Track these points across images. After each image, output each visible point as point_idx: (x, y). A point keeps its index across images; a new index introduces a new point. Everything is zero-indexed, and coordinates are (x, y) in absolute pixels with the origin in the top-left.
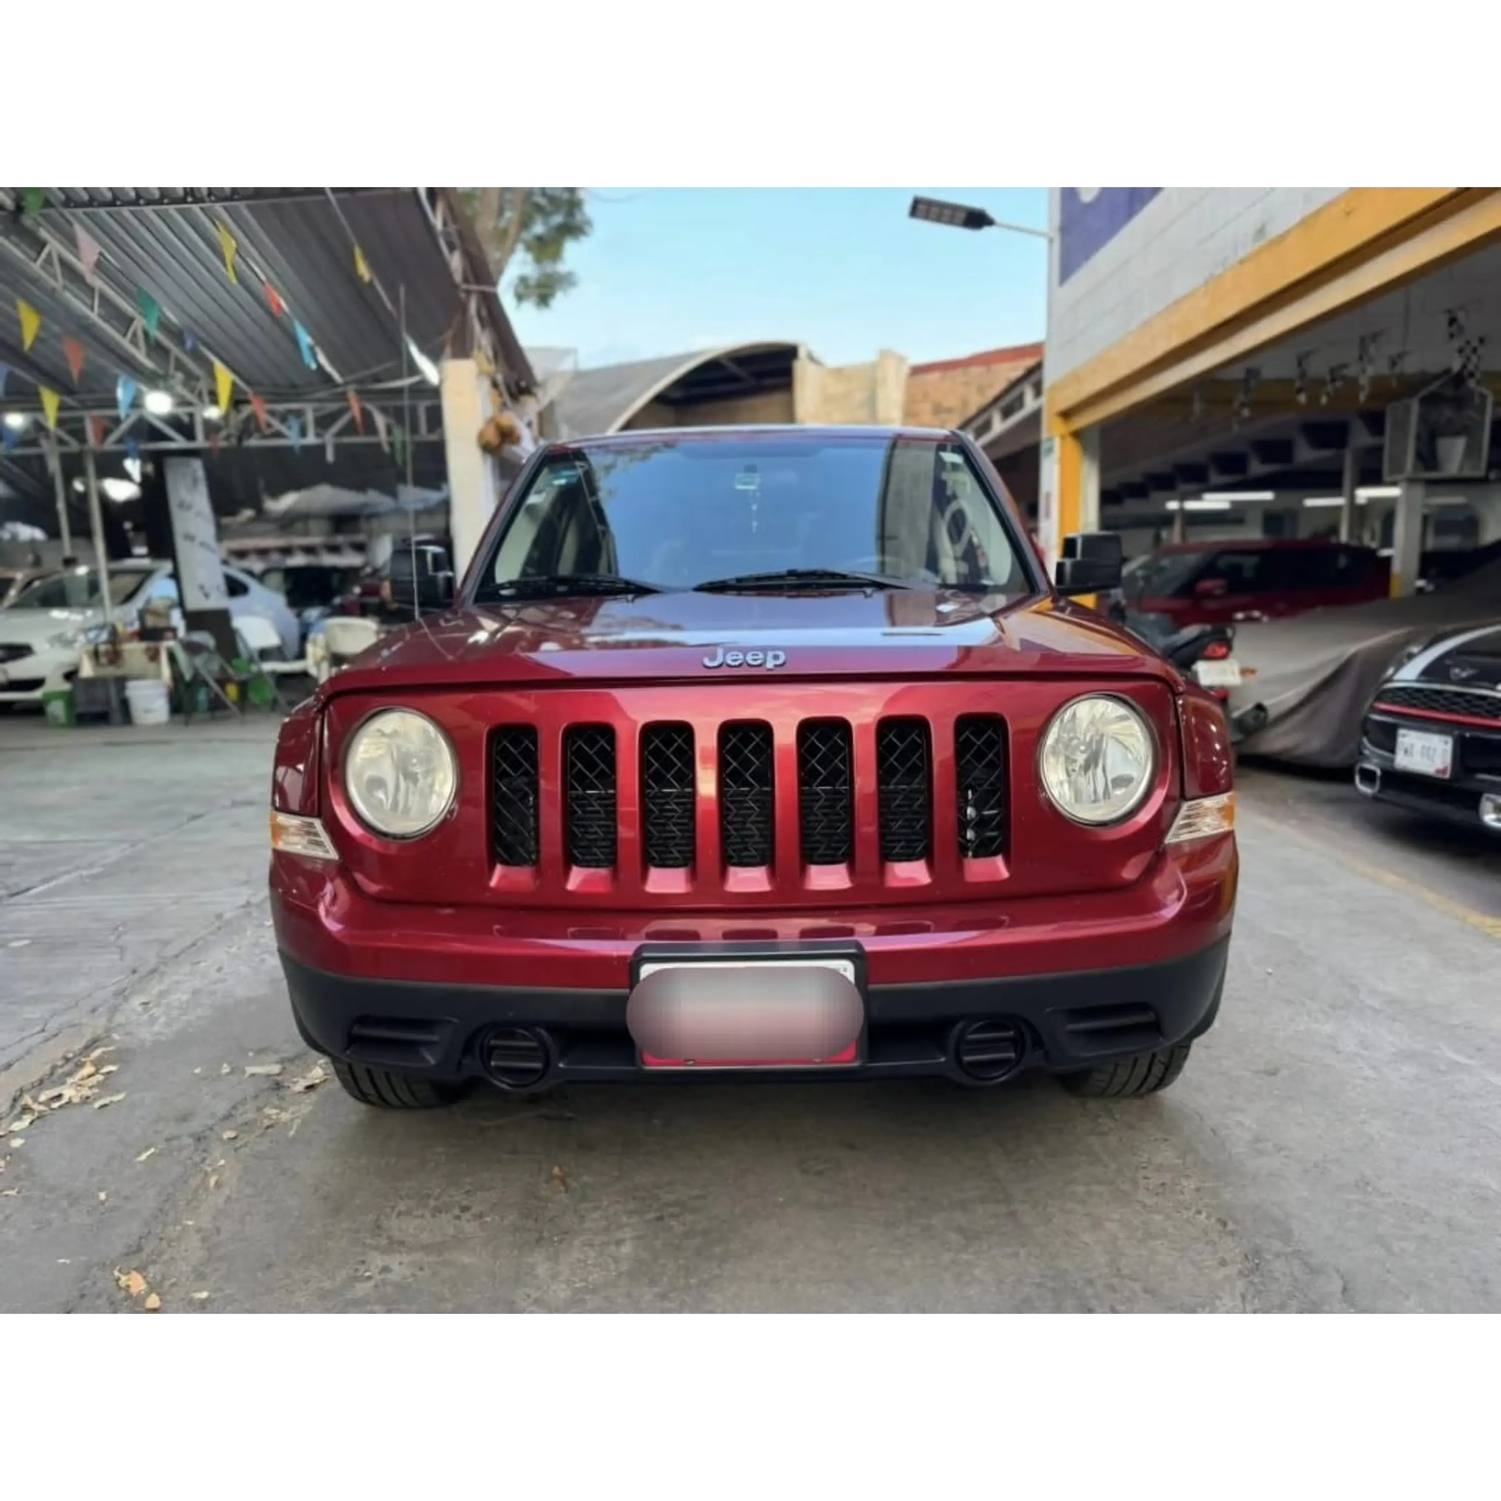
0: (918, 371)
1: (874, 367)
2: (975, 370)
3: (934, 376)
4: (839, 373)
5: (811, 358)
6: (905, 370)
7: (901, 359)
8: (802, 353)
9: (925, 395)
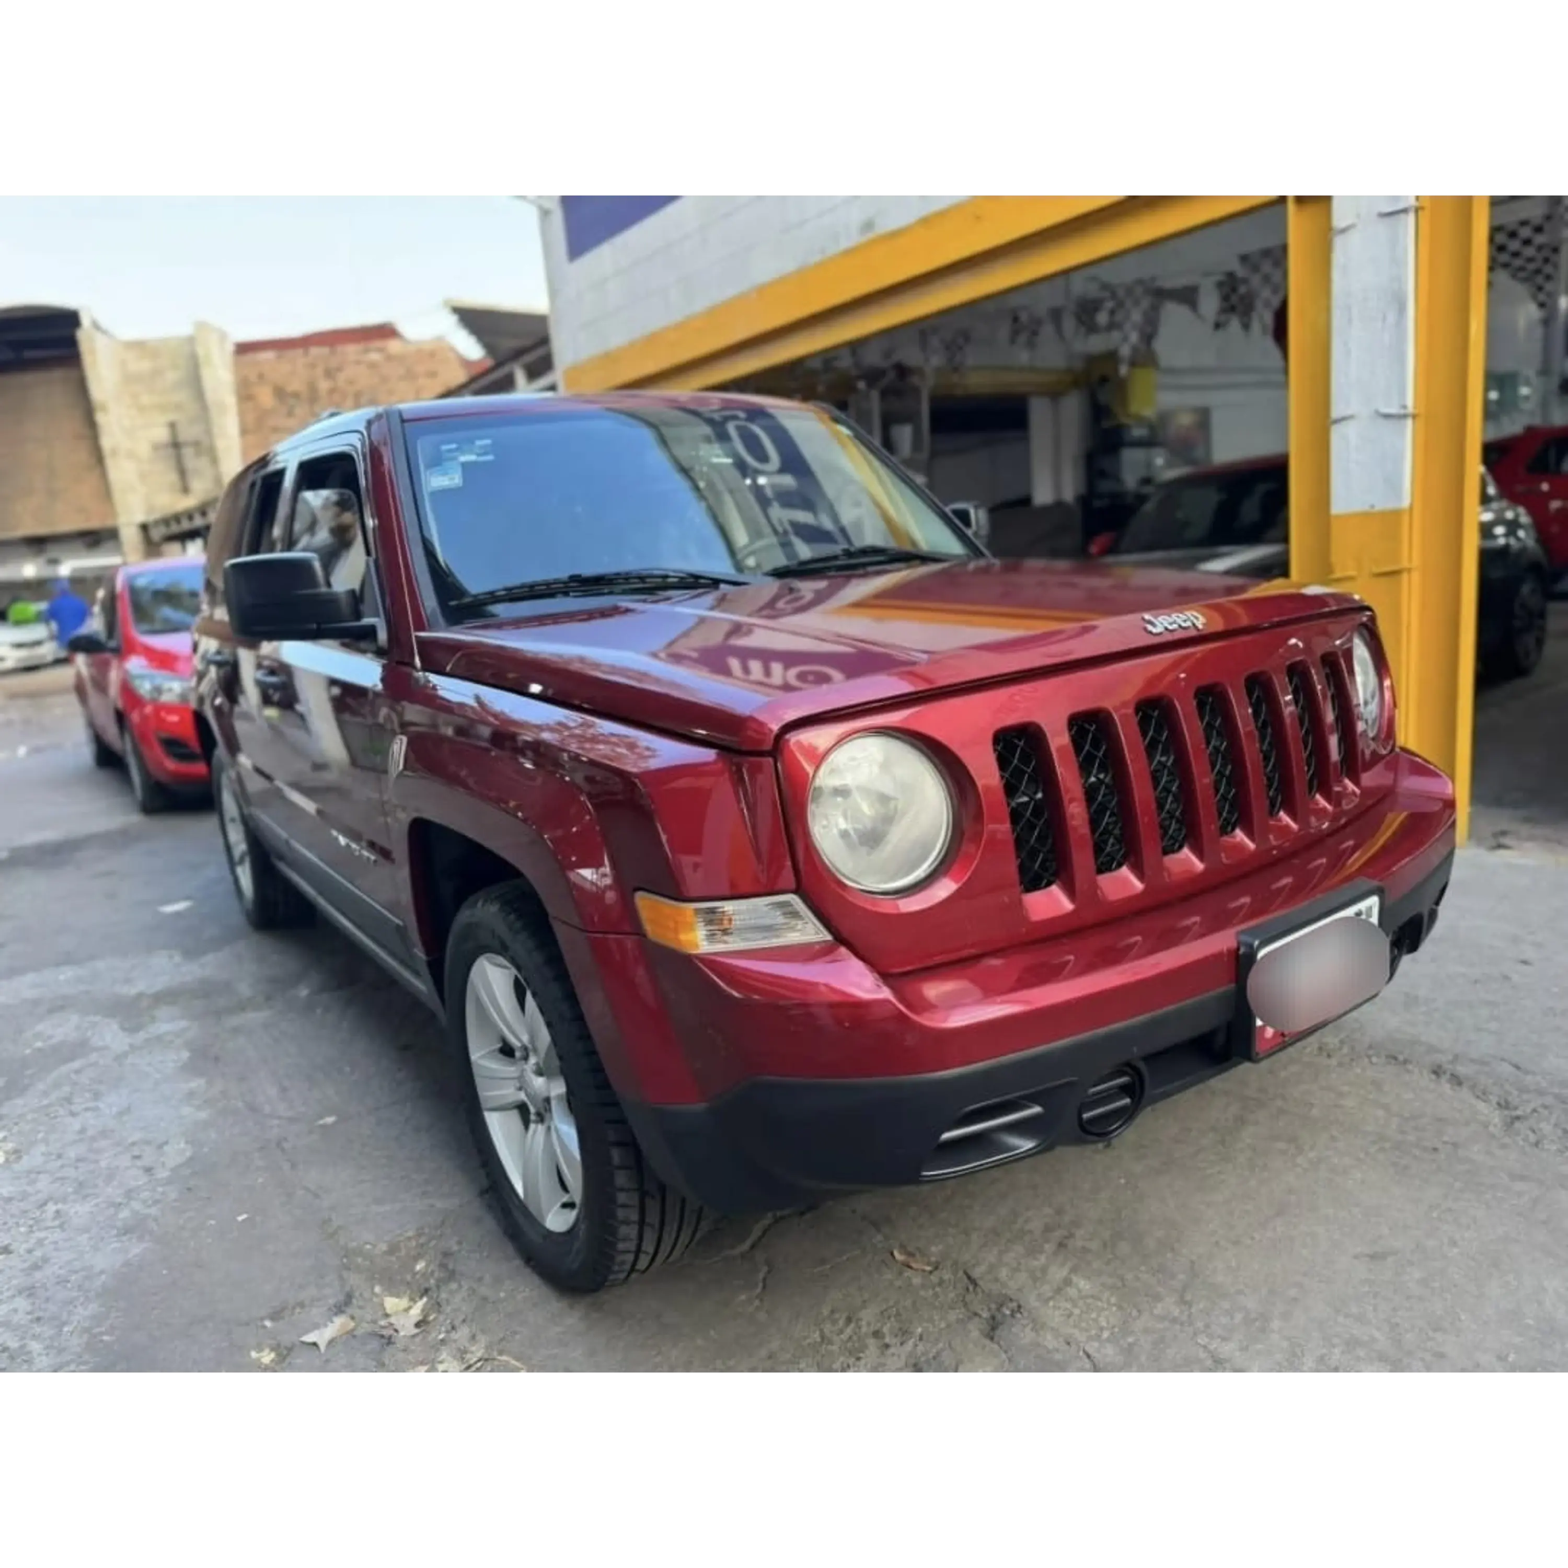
0: (244, 349)
1: (191, 340)
2: (316, 351)
3: (268, 356)
4: (139, 346)
5: (96, 326)
6: (230, 348)
7: (223, 336)
8: (85, 321)
9: (261, 376)
